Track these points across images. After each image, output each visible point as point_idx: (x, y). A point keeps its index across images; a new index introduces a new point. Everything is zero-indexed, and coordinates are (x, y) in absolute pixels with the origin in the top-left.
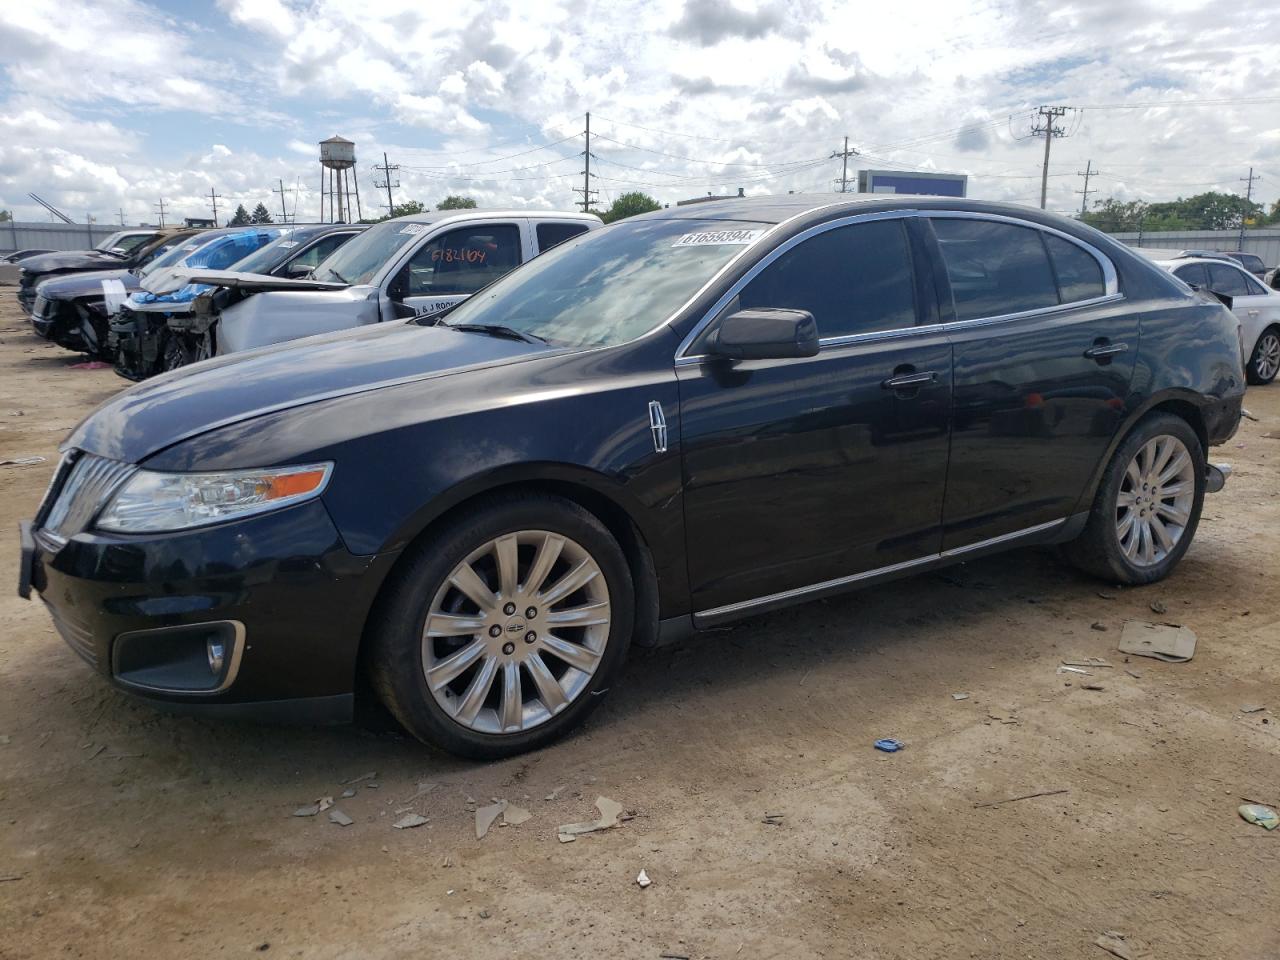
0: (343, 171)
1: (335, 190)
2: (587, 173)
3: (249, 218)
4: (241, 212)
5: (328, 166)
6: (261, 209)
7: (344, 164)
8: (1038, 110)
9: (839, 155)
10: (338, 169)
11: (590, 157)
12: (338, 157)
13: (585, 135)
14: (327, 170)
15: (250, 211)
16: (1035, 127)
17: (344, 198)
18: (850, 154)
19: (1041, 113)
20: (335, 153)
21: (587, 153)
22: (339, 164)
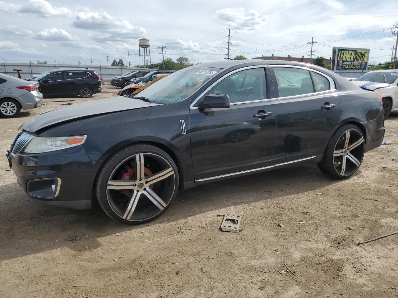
0: (146, 49)
1: (143, 54)
2: (229, 49)
3: (117, 63)
4: (115, 61)
5: (141, 47)
6: (121, 61)
7: (146, 47)
8: (395, 26)
9: (310, 43)
10: (144, 48)
11: (230, 43)
12: (144, 45)
13: (228, 36)
14: (141, 48)
15: (118, 61)
16: (393, 32)
17: (146, 57)
18: (314, 43)
19: (396, 27)
20: (144, 43)
21: (229, 42)
22: (145, 46)
